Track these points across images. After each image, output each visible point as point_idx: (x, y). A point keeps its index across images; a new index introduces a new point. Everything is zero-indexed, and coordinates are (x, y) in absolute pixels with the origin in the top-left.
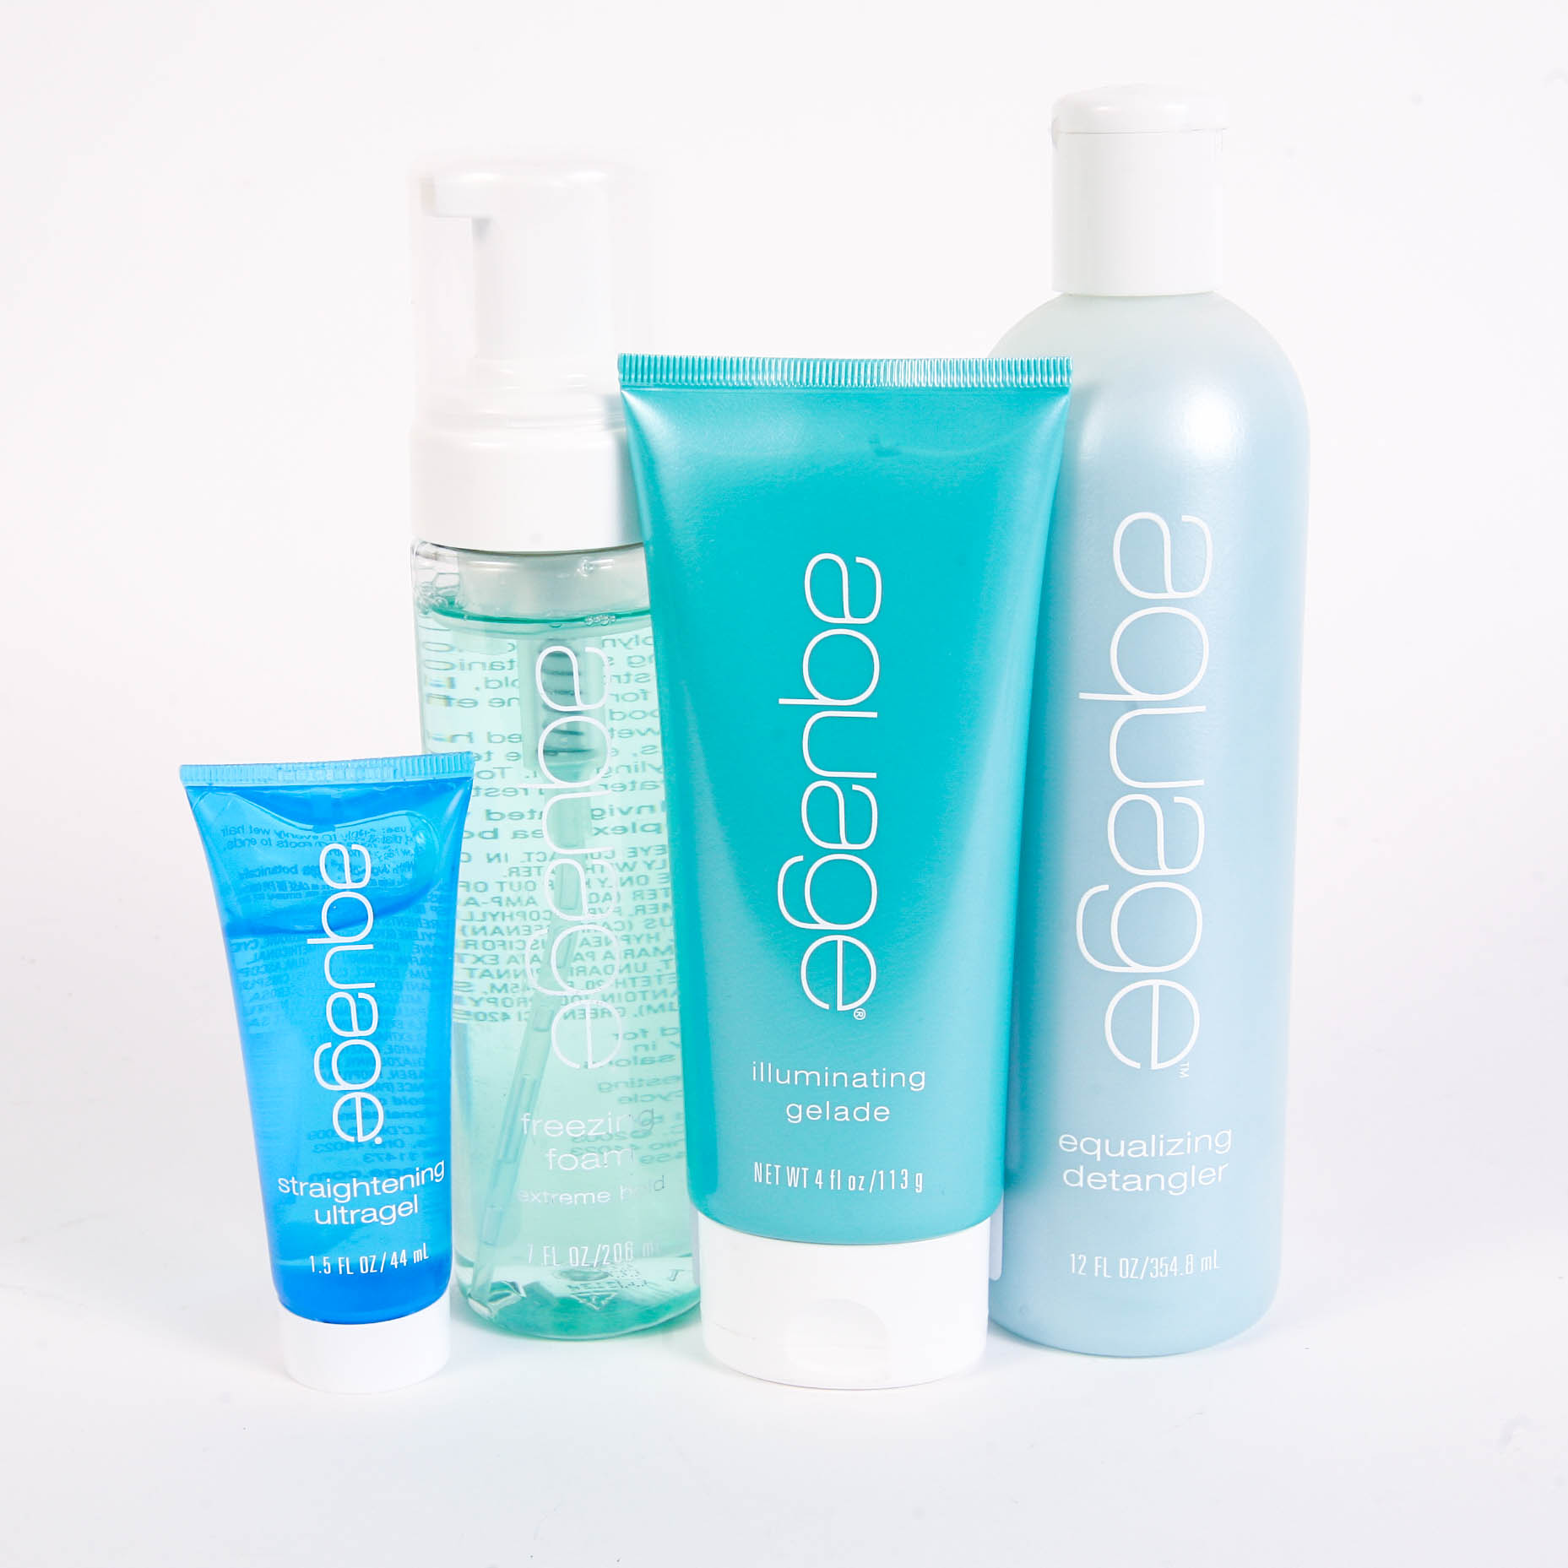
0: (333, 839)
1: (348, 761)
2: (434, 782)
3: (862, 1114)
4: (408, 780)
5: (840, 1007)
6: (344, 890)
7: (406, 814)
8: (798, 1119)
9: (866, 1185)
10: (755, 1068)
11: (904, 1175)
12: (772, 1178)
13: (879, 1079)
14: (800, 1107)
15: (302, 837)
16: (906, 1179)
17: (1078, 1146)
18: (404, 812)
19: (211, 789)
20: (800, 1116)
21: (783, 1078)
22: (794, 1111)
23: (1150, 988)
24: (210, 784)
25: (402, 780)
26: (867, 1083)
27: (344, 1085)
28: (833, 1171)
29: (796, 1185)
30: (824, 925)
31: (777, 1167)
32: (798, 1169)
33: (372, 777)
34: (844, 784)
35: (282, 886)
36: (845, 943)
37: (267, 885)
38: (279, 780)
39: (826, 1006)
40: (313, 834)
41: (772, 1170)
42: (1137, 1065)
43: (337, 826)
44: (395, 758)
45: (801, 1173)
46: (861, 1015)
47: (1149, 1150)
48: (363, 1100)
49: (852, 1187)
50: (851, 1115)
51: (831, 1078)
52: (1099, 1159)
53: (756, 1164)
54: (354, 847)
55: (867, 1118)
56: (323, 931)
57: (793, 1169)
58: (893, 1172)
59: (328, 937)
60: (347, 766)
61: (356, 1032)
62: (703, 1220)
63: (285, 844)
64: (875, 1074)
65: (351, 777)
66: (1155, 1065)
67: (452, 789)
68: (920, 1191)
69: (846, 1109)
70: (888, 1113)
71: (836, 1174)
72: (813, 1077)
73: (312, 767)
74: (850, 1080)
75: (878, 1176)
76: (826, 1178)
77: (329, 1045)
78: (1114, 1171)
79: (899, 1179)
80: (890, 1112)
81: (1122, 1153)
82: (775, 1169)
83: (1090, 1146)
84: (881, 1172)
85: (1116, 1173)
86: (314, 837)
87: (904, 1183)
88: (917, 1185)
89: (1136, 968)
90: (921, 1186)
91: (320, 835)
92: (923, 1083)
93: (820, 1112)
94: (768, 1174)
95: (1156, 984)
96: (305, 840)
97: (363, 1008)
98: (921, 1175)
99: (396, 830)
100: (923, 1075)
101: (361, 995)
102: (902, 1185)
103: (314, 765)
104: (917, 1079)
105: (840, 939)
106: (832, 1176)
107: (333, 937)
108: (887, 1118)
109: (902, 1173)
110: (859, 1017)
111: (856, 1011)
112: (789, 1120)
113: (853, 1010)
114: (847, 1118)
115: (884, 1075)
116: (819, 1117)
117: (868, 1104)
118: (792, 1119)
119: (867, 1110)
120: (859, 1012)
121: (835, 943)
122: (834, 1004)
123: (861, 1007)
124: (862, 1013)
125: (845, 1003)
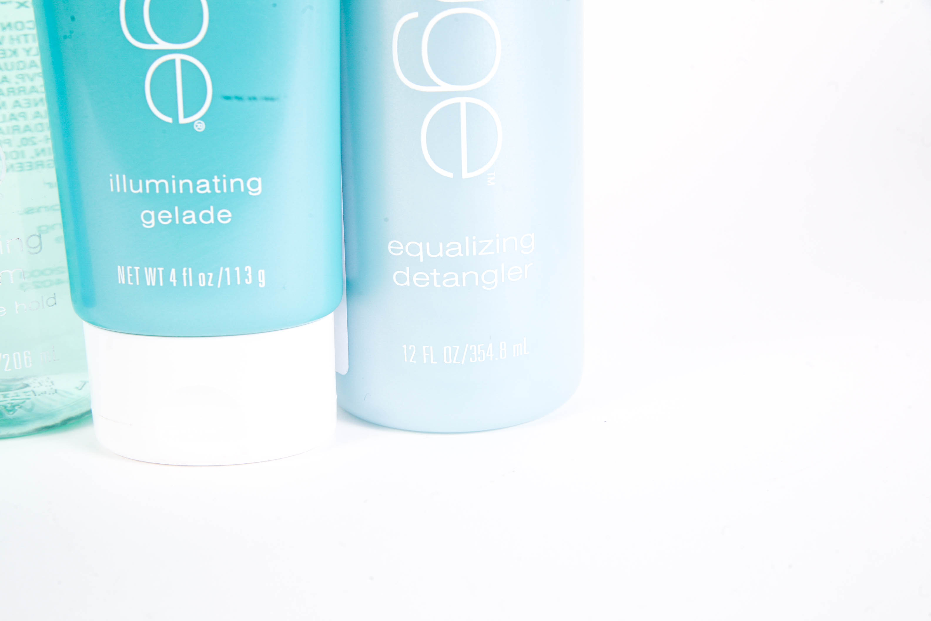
3: (207, 217)
5: (182, 120)
8: (150, 224)
9: (215, 281)
10: (111, 180)
11: (248, 272)
12: (133, 279)
13: (220, 185)
14: (152, 213)
16: (249, 275)
17: (404, 250)
20: (153, 221)
21: (136, 187)
22: (148, 217)
23: (458, 105)
26: (210, 189)
28: (185, 269)
29: (153, 284)
30: (162, 45)
31: (137, 268)
32: (155, 269)
36: (183, 61)
39: (169, 120)
41: (133, 271)
42: (450, 175)
45: (158, 271)
46: (201, 127)
47: (464, 251)
49: (202, 283)
50: (197, 219)
51: (177, 185)
52: (422, 260)
53: (119, 267)
55: (212, 221)
57: (150, 269)
58: (237, 269)
62: (88, 328)
64: (216, 180)
66: (465, 175)
68: (263, 286)
69: (193, 213)
70: (230, 215)
71: (187, 271)
72: (162, 185)
74: (195, 186)
75: (225, 273)
76: (179, 277)
78: (435, 270)
79: (244, 275)
80: (232, 214)
81: (441, 254)
82: (135, 270)
83: (414, 249)
84: (227, 269)
85: (437, 272)
87: (248, 277)
88: (260, 280)
89: (445, 87)
90: (263, 281)
92: (260, 188)
93: (170, 216)
94: (129, 275)
95: (463, 101)
98: (263, 271)
100: (259, 180)
102: (246, 280)
104: (254, 185)
105: (178, 58)
106: (184, 274)
108: (229, 220)
109: (246, 270)
110: (199, 129)
111: (196, 124)
112: (144, 225)
113: (193, 123)
114: (194, 221)
115: (224, 181)
116: (170, 221)
117: (212, 208)
118: (146, 225)
119: (211, 213)
120: (199, 125)
121: (173, 61)
122: (175, 117)
123: (200, 119)
124: (201, 125)
125: (185, 116)
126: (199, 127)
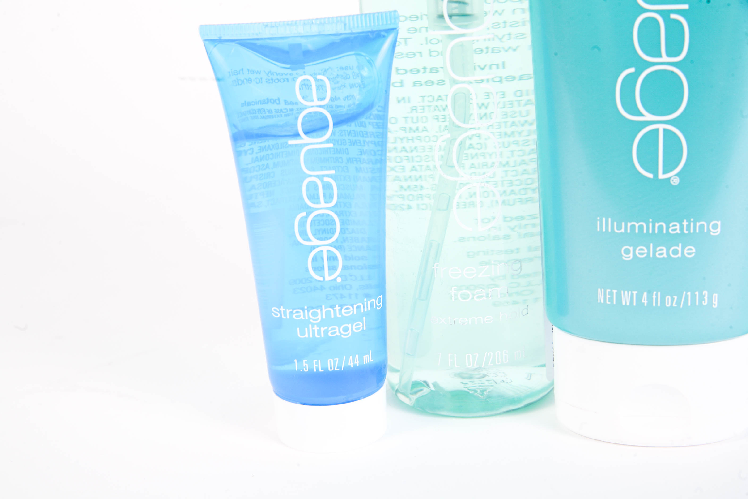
0: (304, 73)
1: (313, 19)
2: (372, 32)
3: (675, 252)
4: (354, 31)
5: (661, 176)
6: (312, 107)
7: (354, 54)
8: (629, 257)
9: (678, 303)
10: (598, 222)
11: (705, 296)
12: (611, 299)
13: (688, 227)
14: (631, 249)
15: (282, 74)
16: (706, 298)
18: (353, 53)
19: (220, 41)
20: (631, 255)
21: (619, 228)
22: (627, 252)
24: (220, 37)
25: (350, 32)
26: (680, 230)
27: (315, 242)
28: (655, 293)
29: (628, 304)
30: (649, 117)
31: (615, 291)
32: (630, 292)
33: (330, 29)
34: (665, 14)
35: (270, 111)
36: (665, 130)
37: (260, 110)
38: (267, 33)
39: (651, 176)
40: (289, 71)
41: (611, 294)
43: (306, 65)
44: (345, 17)
45: (632, 294)
46: (676, 181)
48: (328, 251)
49: (668, 304)
50: (668, 253)
51: (654, 226)
53: (599, 290)
54: (319, 77)
55: (680, 255)
56: (297, 135)
57: (626, 292)
58: (697, 293)
59: (302, 139)
60: (313, 23)
61: (323, 204)
63: (271, 81)
64: (685, 223)
65: (315, 30)
67: (384, 36)
68: (716, 306)
69: (664, 249)
70: (694, 250)
71: (657, 295)
72: (641, 227)
73: (289, 24)
74: (668, 228)
75: (687, 296)
76: (650, 299)
77: (304, 214)
79: (702, 298)
80: (696, 250)
82: (613, 293)
84: (689, 293)
86: (290, 74)
87: (705, 300)
88: (714, 302)
90: (716, 303)
91: (294, 72)
92: (719, 229)
93: (646, 251)
94: (608, 296)
96: (284, 77)
97: (327, 187)
98: (717, 295)
99: (346, 68)
100: (719, 223)
101: (326, 179)
102: (703, 302)
103: (290, 23)
104: (715, 227)
105: (661, 127)
106: (654, 297)
107: (305, 139)
108: (693, 255)
109: (704, 294)
110: (674, 183)
111: (672, 179)
112: (624, 258)
113: (669, 179)
114: (665, 255)
115: (692, 224)
116: (645, 255)
117: (680, 245)
118: (625, 257)
119: (680, 249)
120: (675, 180)
121: (657, 130)
122: (656, 174)
123: (676, 175)
124: (677, 180)
125: (664, 173)
126: (675, 181)
